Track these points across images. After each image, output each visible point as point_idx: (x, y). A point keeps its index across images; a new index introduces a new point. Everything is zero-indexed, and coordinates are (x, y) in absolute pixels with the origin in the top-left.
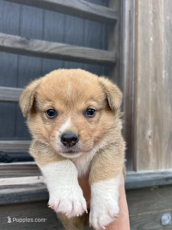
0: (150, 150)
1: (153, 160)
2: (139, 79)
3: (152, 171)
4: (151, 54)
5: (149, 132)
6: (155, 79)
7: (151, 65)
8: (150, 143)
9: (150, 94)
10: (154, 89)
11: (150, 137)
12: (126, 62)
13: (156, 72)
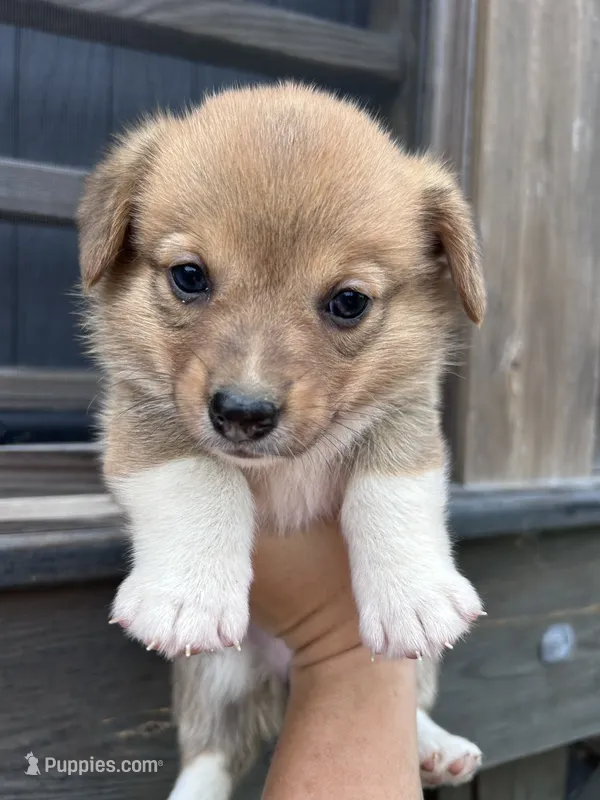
0: (516, 411)
1: (521, 447)
2: (488, 147)
3: (518, 484)
4: (535, 51)
5: (514, 348)
6: (546, 150)
7: (534, 94)
8: (516, 386)
9: (526, 208)
10: (540, 189)
11: (515, 365)
12: (440, 77)
13: (549, 123)
